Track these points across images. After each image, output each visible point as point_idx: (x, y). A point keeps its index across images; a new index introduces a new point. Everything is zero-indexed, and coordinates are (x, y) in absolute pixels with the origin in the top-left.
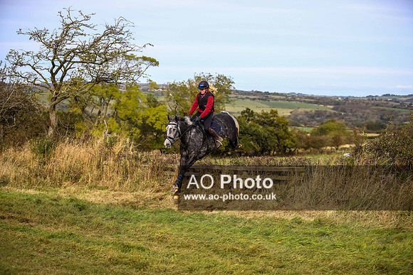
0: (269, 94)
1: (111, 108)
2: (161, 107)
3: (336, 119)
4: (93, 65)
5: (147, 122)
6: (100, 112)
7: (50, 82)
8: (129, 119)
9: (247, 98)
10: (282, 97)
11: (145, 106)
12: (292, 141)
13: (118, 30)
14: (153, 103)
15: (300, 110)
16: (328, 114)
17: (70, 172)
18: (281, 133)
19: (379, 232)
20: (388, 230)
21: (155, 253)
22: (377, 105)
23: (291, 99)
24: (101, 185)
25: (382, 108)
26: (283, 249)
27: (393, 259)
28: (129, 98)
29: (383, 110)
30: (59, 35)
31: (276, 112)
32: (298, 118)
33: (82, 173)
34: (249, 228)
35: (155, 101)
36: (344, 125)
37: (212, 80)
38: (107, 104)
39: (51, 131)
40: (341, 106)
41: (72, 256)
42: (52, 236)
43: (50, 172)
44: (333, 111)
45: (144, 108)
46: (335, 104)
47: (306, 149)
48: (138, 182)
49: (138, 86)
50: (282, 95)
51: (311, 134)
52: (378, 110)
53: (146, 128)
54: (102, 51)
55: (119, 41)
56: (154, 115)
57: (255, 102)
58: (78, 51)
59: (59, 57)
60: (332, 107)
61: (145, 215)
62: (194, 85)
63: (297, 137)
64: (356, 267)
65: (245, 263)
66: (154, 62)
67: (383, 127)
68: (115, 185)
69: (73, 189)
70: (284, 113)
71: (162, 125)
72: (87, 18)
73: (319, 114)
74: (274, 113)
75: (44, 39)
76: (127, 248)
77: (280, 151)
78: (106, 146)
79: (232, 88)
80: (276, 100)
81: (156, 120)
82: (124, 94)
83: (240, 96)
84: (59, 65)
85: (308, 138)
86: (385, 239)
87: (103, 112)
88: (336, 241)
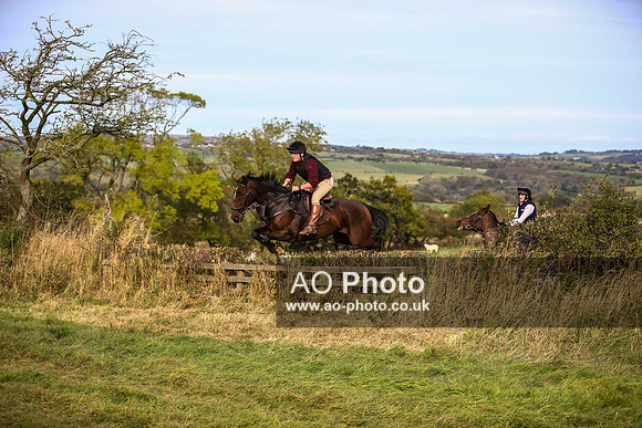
0: (385, 151)
1: (131, 176)
2: (209, 172)
3: (490, 190)
4: (88, 107)
5: (188, 197)
6: (112, 182)
7: (20, 134)
8: (158, 192)
9: (349, 158)
10: (405, 156)
11: (184, 171)
12: (419, 225)
13: (127, 51)
14: (196, 166)
15: (433, 177)
16: (478, 182)
17: (50, 276)
18: (401, 212)
19: (525, 369)
20: (539, 365)
21: (165, 403)
22: (556, 168)
23: (419, 158)
24: (98, 297)
25: (565, 172)
26: (368, 396)
27: (539, 412)
28: (158, 158)
29: (565, 175)
30: (33, 59)
31: (393, 180)
32: (431, 189)
33: (68, 278)
34: (320, 363)
35: (200, 164)
36: (503, 199)
37: (291, 130)
38: (124, 169)
39: (23, 212)
40: (498, 170)
41: (34, 410)
42: (8, 379)
43: (18, 278)
44: (486, 178)
45: (181, 175)
46: (490, 167)
47: (441, 237)
48: (156, 292)
49: (172, 140)
50: (405, 152)
51: (451, 214)
52: (558, 175)
53: (186, 207)
54: (102, 85)
55: (130, 68)
56: (199, 186)
57: (362, 164)
58: (64, 85)
59: (34, 94)
60: (484, 171)
61: (160, 344)
62: (262, 137)
63: (427, 218)
64: (479, 424)
65: (304, 419)
66: (197, 101)
67: (566, 202)
68: (121, 297)
69: (54, 303)
70: (407, 181)
71: (211, 202)
72: (79, 32)
73: (463, 182)
74: (391, 181)
75: (9, 66)
76: (121, 396)
77: (399, 241)
78: (108, 235)
79: (322, 142)
80: (395, 160)
81: (202, 194)
82: (151, 153)
83: (338, 155)
84: (35, 106)
85: (444, 220)
86: (532, 380)
87: (117, 181)
88: (454, 383)
